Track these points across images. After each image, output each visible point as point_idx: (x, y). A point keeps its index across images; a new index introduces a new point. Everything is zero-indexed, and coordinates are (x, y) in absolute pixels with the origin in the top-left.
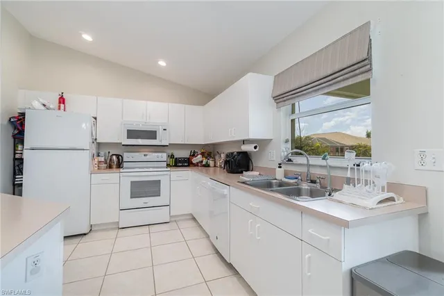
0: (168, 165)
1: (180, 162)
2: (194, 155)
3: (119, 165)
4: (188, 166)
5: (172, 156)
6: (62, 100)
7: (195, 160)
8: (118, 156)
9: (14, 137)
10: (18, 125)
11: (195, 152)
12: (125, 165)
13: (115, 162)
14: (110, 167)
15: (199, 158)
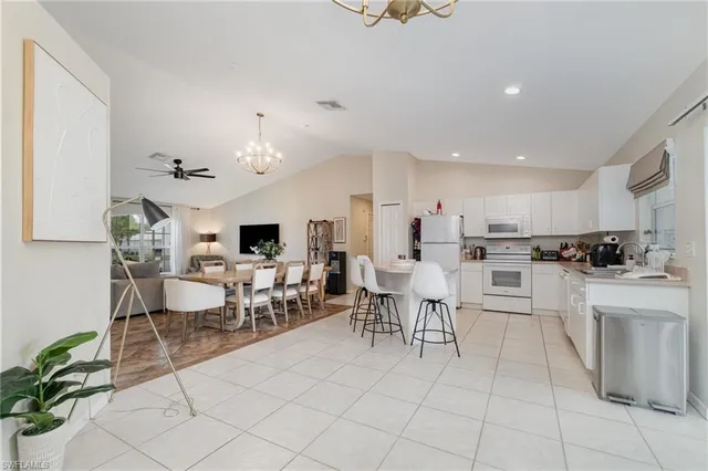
0: (533, 259)
1: (546, 255)
2: (566, 247)
3: (483, 257)
4: (558, 260)
5: (538, 249)
6: (439, 206)
7: (566, 254)
8: (482, 249)
9: (414, 234)
10: (416, 227)
11: (567, 245)
12: (488, 256)
13: (479, 254)
14: (475, 258)
15: (572, 251)
